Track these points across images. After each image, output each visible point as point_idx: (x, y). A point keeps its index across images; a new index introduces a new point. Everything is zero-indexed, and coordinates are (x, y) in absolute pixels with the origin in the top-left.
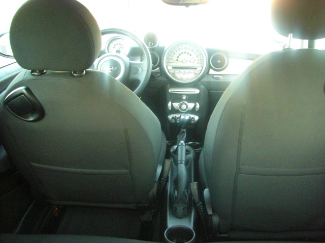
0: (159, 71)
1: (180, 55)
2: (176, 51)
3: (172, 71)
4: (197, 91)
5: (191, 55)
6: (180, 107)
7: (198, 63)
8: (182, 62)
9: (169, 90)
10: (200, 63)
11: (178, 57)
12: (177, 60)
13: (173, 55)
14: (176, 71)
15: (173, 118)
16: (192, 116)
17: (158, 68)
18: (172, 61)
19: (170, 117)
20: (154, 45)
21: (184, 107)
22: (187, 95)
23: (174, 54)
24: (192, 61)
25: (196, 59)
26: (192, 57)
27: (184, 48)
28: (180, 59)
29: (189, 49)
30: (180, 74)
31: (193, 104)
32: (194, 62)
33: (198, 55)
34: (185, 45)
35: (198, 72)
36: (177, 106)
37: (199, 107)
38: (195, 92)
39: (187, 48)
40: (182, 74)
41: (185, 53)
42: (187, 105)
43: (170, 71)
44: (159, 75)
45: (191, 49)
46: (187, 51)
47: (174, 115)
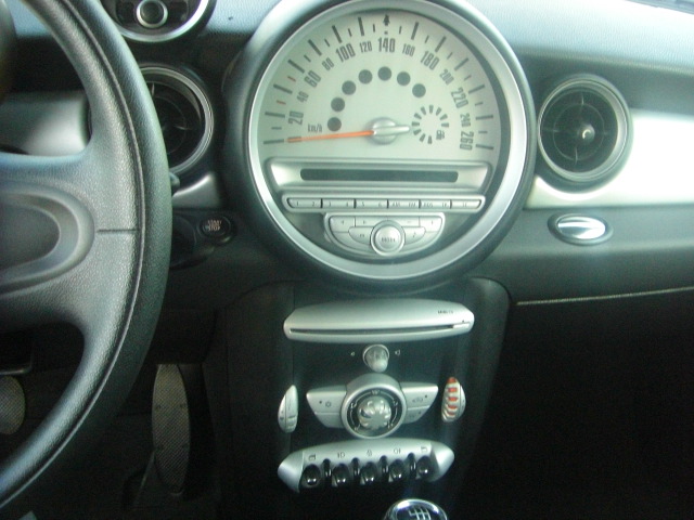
0: (214, 199)
1: (349, 88)
2: (328, 64)
3: (306, 202)
5: (419, 91)
6: (353, 415)
7: (466, 143)
8: (368, 135)
9: (288, 325)
10: (477, 139)
11: (338, 105)
12: (335, 124)
13: (308, 89)
15: (309, 471)
16: (420, 449)
17: (206, 181)
18: (303, 131)
19: (291, 469)
21: (377, 412)
23: (313, 79)
24: (430, 125)
25: (455, 116)
26: (425, 101)
27: (375, 45)
28: (352, 119)
29: (409, 50)
30: (359, 222)
31: (432, 390)
32: (440, 136)
33: (466, 92)
34: (386, 22)
35: (474, 203)
36: (335, 406)
37: (464, 404)
38: (450, 326)
39: (399, 47)
40: (374, 222)
41: (385, 74)
42: (396, 398)
43: (291, 201)
44: (214, 226)
45: (419, 54)
46: (397, 61)
47: (318, 455)
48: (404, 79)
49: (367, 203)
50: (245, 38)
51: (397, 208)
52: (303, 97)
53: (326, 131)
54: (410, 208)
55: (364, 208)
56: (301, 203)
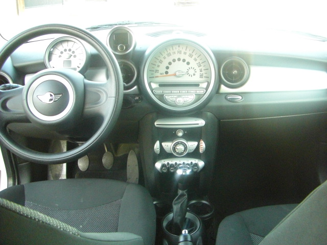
0: (137, 92)
1: (170, 63)
2: (165, 58)
3: (159, 92)
4: (201, 122)
5: (188, 63)
6: (174, 149)
7: (201, 76)
8: (175, 75)
9: (156, 123)
10: (204, 75)
11: (167, 68)
12: (167, 73)
13: (160, 64)
14: (166, 90)
15: (163, 166)
16: (194, 161)
17: (135, 87)
18: (158, 74)
19: (158, 165)
20: (127, 49)
21: (180, 148)
22: (184, 129)
23: (161, 62)
24: (191, 72)
25: (198, 70)
26: (190, 66)
27: (176, 52)
28: (171, 71)
29: (185, 53)
30: (172, 96)
31: (196, 144)
32: (194, 75)
33: (201, 63)
34: (179, 47)
35: (202, 92)
36: (169, 147)
37: (205, 147)
38: (198, 124)
39: (182, 53)
40: (176, 96)
41: (179, 60)
42: (186, 145)
43: (155, 92)
44: (137, 98)
45: (188, 54)
46: (182, 57)
47: (166, 162)
49: (174, 92)
50: (144, 52)
51: (182, 93)
52: (158, 66)
53: (165, 74)
54: (185, 93)
55: (173, 93)
56: (158, 92)
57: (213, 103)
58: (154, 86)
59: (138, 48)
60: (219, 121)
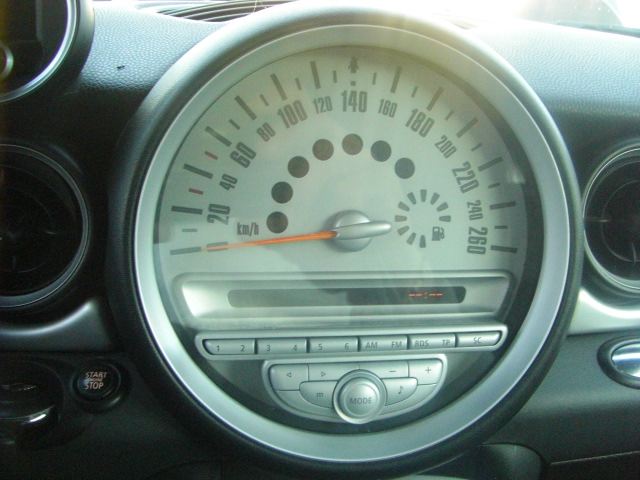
0: (99, 337)
1: (298, 167)
2: (266, 132)
3: (231, 346)
5: (405, 169)
7: (476, 245)
8: (328, 238)
10: (492, 238)
11: (282, 193)
12: (277, 222)
13: (236, 170)
14: (280, 337)
17: (87, 309)
23: (244, 156)
24: (422, 219)
25: (458, 205)
26: (415, 183)
27: (337, 102)
28: (302, 214)
29: (388, 109)
30: (315, 373)
32: (438, 235)
33: (474, 168)
34: (354, 68)
35: (490, 336)
39: (373, 104)
40: (338, 373)
41: (353, 144)
43: (208, 344)
45: (403, 113)
46: (371, 128)
48: (381, 151)
49: (327, 344)
50: (140, 93)
51: (374, 349)
52: (229, 182)
53: (265, 232)
54: (396, 349)
55: (322, 352)
56: (224, 347)
57: (549, 400)
58: (199, 303)
59: (101, 67)
60: (545, 466)
